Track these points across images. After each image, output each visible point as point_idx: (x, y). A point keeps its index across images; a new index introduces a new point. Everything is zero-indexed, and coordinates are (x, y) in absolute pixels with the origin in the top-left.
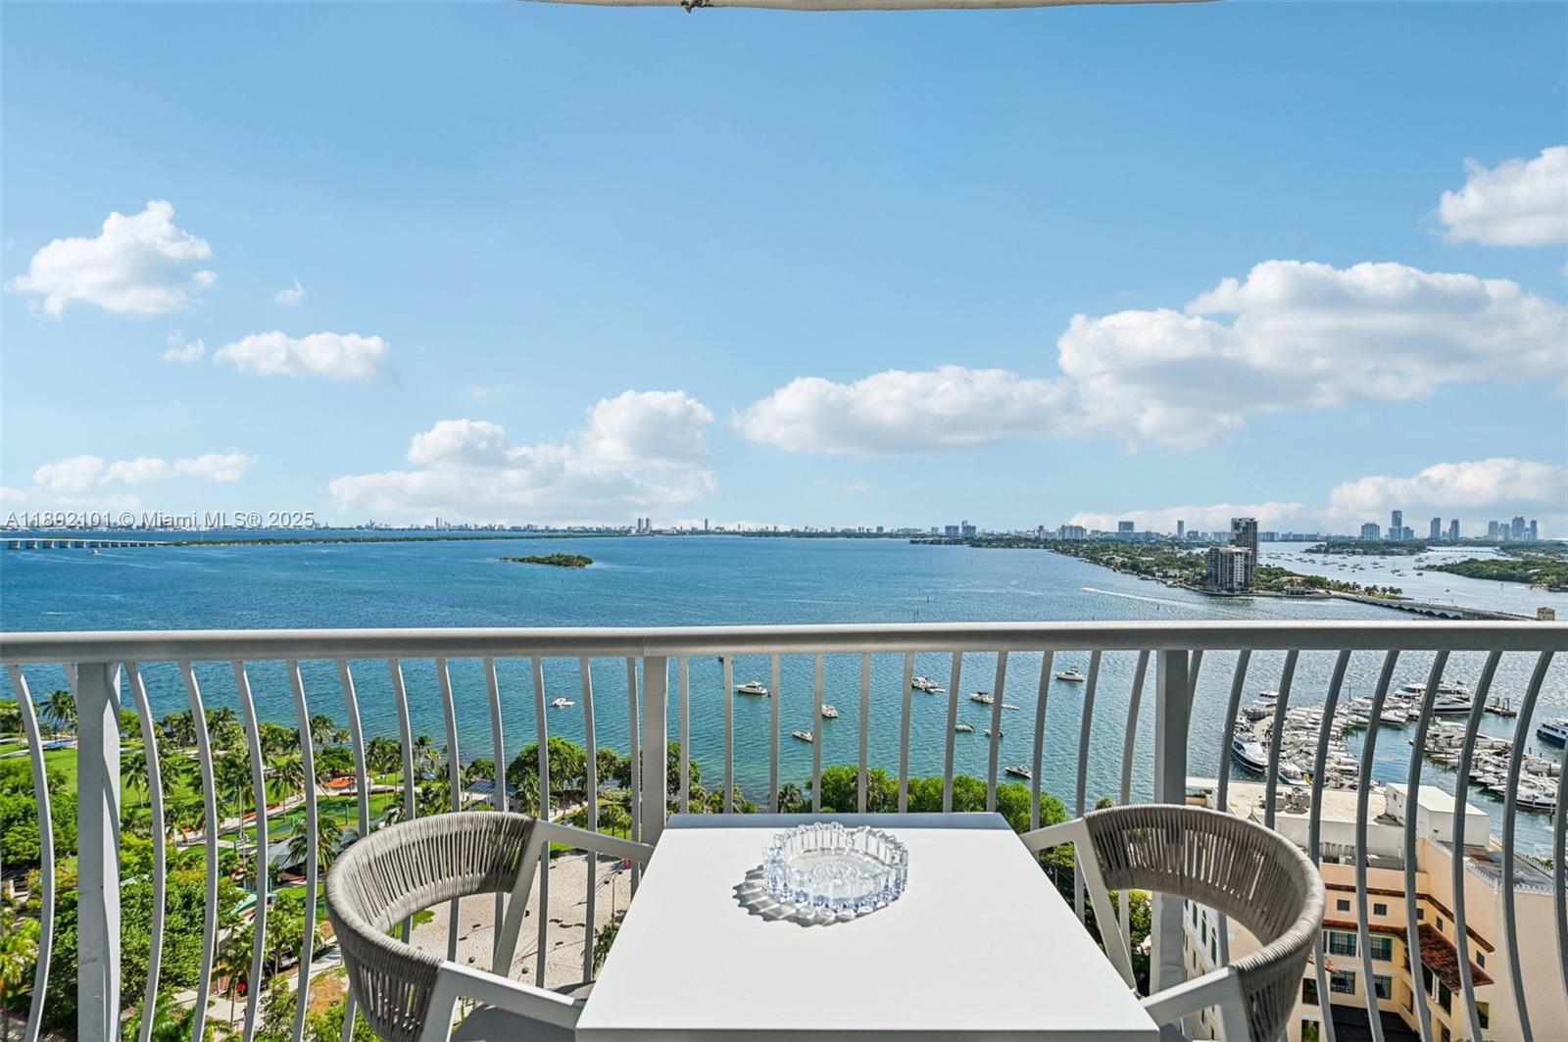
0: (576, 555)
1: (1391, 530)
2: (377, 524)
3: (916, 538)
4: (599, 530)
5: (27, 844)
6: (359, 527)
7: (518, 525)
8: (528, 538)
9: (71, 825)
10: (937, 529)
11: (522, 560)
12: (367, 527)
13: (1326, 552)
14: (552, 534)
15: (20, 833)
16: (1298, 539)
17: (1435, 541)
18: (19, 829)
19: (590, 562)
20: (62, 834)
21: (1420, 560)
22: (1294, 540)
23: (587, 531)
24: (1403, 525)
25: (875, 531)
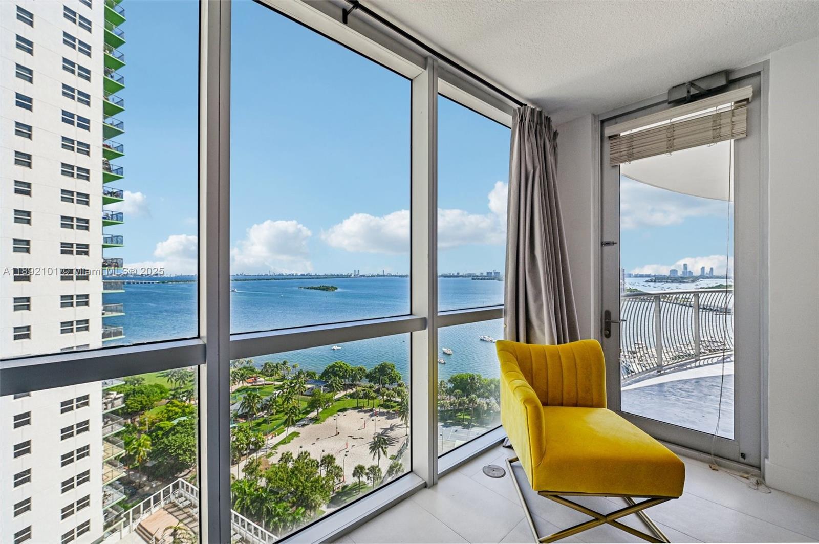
0: (330, 286)
1: (683, 272)
2: (244, 274)
3: (474, 277)
4: (338, 275)
5: (136, 404)
6: (237, 275)
7: (303, 273)
8: (308, 278)
9: (151, 397)
10: (483, 273)
11: (308, 288)
12: (240, 275)
13: (655, 282)
14: (318, 277)
15: (132, 400)
16: (642, 276)
17: (703, 277)
18: (132, 398)
19: (337, 289)
20: (148, 401)
21: (697, 285)
22: (640, 277)
23: (333, 276)
24: (688, 270)
25: (456, 274)
